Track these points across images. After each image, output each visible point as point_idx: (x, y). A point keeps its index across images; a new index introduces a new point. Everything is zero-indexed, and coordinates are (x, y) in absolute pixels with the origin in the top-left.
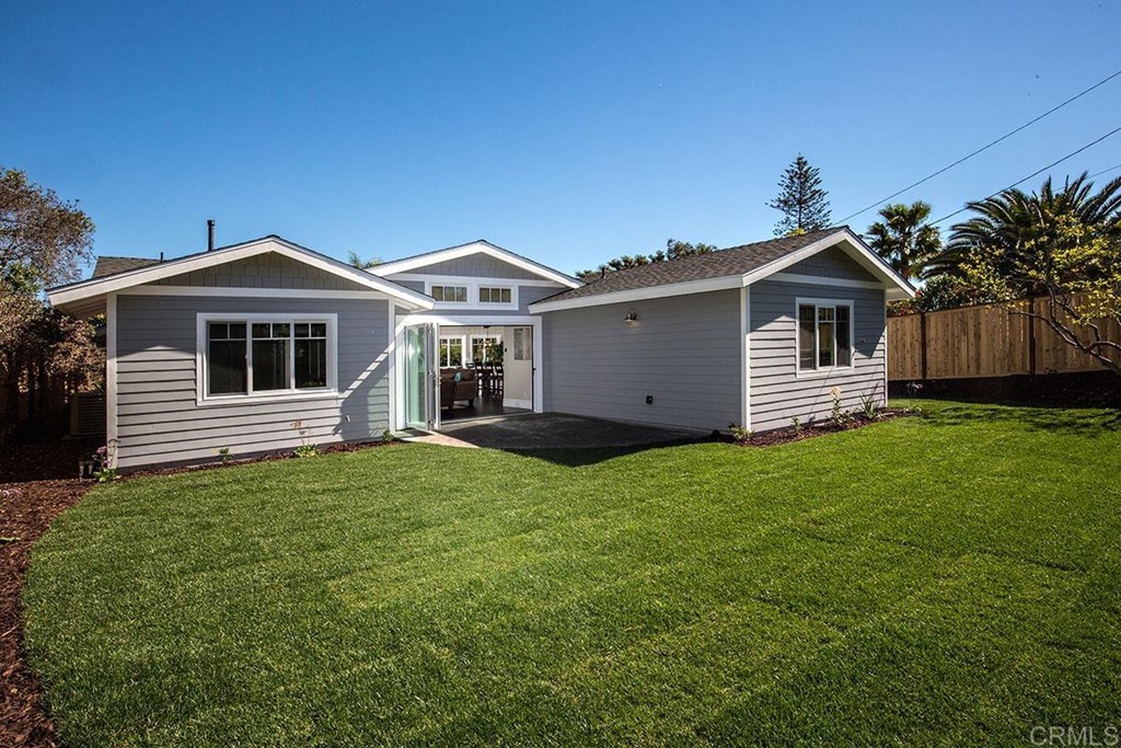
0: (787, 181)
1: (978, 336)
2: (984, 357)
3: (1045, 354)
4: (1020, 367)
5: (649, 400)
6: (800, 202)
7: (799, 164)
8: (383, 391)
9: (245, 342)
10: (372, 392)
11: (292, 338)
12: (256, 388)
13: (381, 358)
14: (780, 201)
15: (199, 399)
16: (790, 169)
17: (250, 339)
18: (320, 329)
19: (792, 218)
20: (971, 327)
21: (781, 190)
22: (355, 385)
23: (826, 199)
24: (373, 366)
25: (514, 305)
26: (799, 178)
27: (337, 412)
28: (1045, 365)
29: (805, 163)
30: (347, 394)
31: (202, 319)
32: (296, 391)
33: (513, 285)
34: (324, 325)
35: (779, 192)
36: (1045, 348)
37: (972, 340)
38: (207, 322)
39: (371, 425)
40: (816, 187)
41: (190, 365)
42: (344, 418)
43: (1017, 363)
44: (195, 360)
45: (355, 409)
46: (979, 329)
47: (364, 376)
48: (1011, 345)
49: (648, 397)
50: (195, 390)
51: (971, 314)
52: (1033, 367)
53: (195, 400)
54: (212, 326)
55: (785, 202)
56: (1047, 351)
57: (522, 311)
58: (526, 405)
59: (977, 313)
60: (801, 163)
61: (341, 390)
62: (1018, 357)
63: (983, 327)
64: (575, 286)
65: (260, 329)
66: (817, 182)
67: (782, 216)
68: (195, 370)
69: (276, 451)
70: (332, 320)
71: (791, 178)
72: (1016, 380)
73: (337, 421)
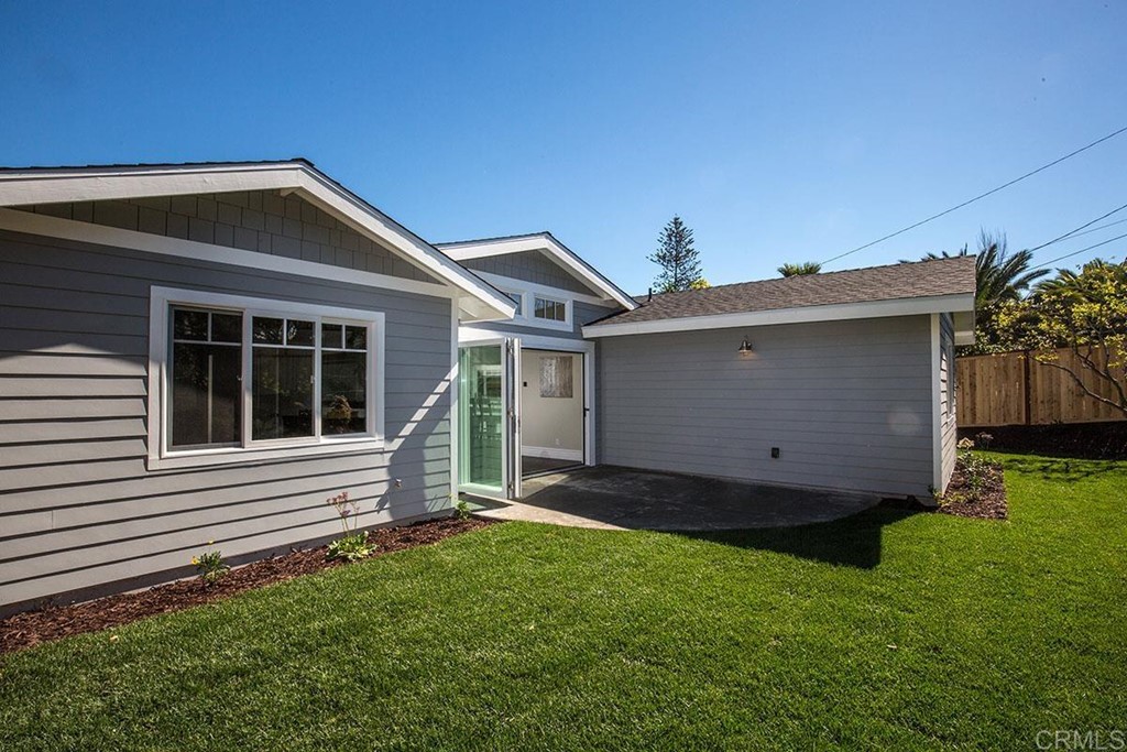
0: (666, 239)
1: (973, 386)
2: (978, 407)
3: (1040, 407)
4: (1015, 418)
5: (775, 453)
6: (677, 259)
7: (676, 223)
8: (442, 440)
9: (239, 350)
10: (430, 441)
11: (318, 349)
12: (256, 435)
13: (441, 388)
14: (658, 255)
15: (153, 456)
16: (668, 227)
17: (248, 345)
18: (358, 334)
19: (669, 273)
20: (967, 377)
21: (660, 246)
22: (408, 429)
23: (698, 258)
24: (431, 400)
25: (568, 324)
26: (676, 237)
27: (383, 474)
28: (1042, 416)
29: (681, 223)
30: (397, 443)
31: (161, 298)
32: (324, 440)
33: (567, 298)
34: (365, 329)
35: (659, 248)
36: (1039, 401)
37: (967, 390)
38: (171, 306)
39: (429, 493)
40: (690, 247)
41: (136, 387)
42: (393, 483)
43: (1012, 412)
44: (146, 379)
45: (407, 467)
46: (974, 378)
47: (420, 415)
48: (1007, 395)
49: (774, 449)
50: (145, 438)
51: (967, 364)
52: (1028, 418)
53: (145, 458)
54: (176, 312)
55: (664, 257)
56: (1042, 402)
57: (577, 335)
58: (575, 456)
59: (972, 364)
60: (677, 222)
61: (389, 438)
62: (1013, 408)
63: (978, 377)
64: (631, 306)
65: (266, 326)
66: (691, 242)
67: (660, 269)
68: (145, 399)
69: (290, 546)
70: (376, 323)
71: (669, 236)
72: (1012, 430)
73: (383, 489)
